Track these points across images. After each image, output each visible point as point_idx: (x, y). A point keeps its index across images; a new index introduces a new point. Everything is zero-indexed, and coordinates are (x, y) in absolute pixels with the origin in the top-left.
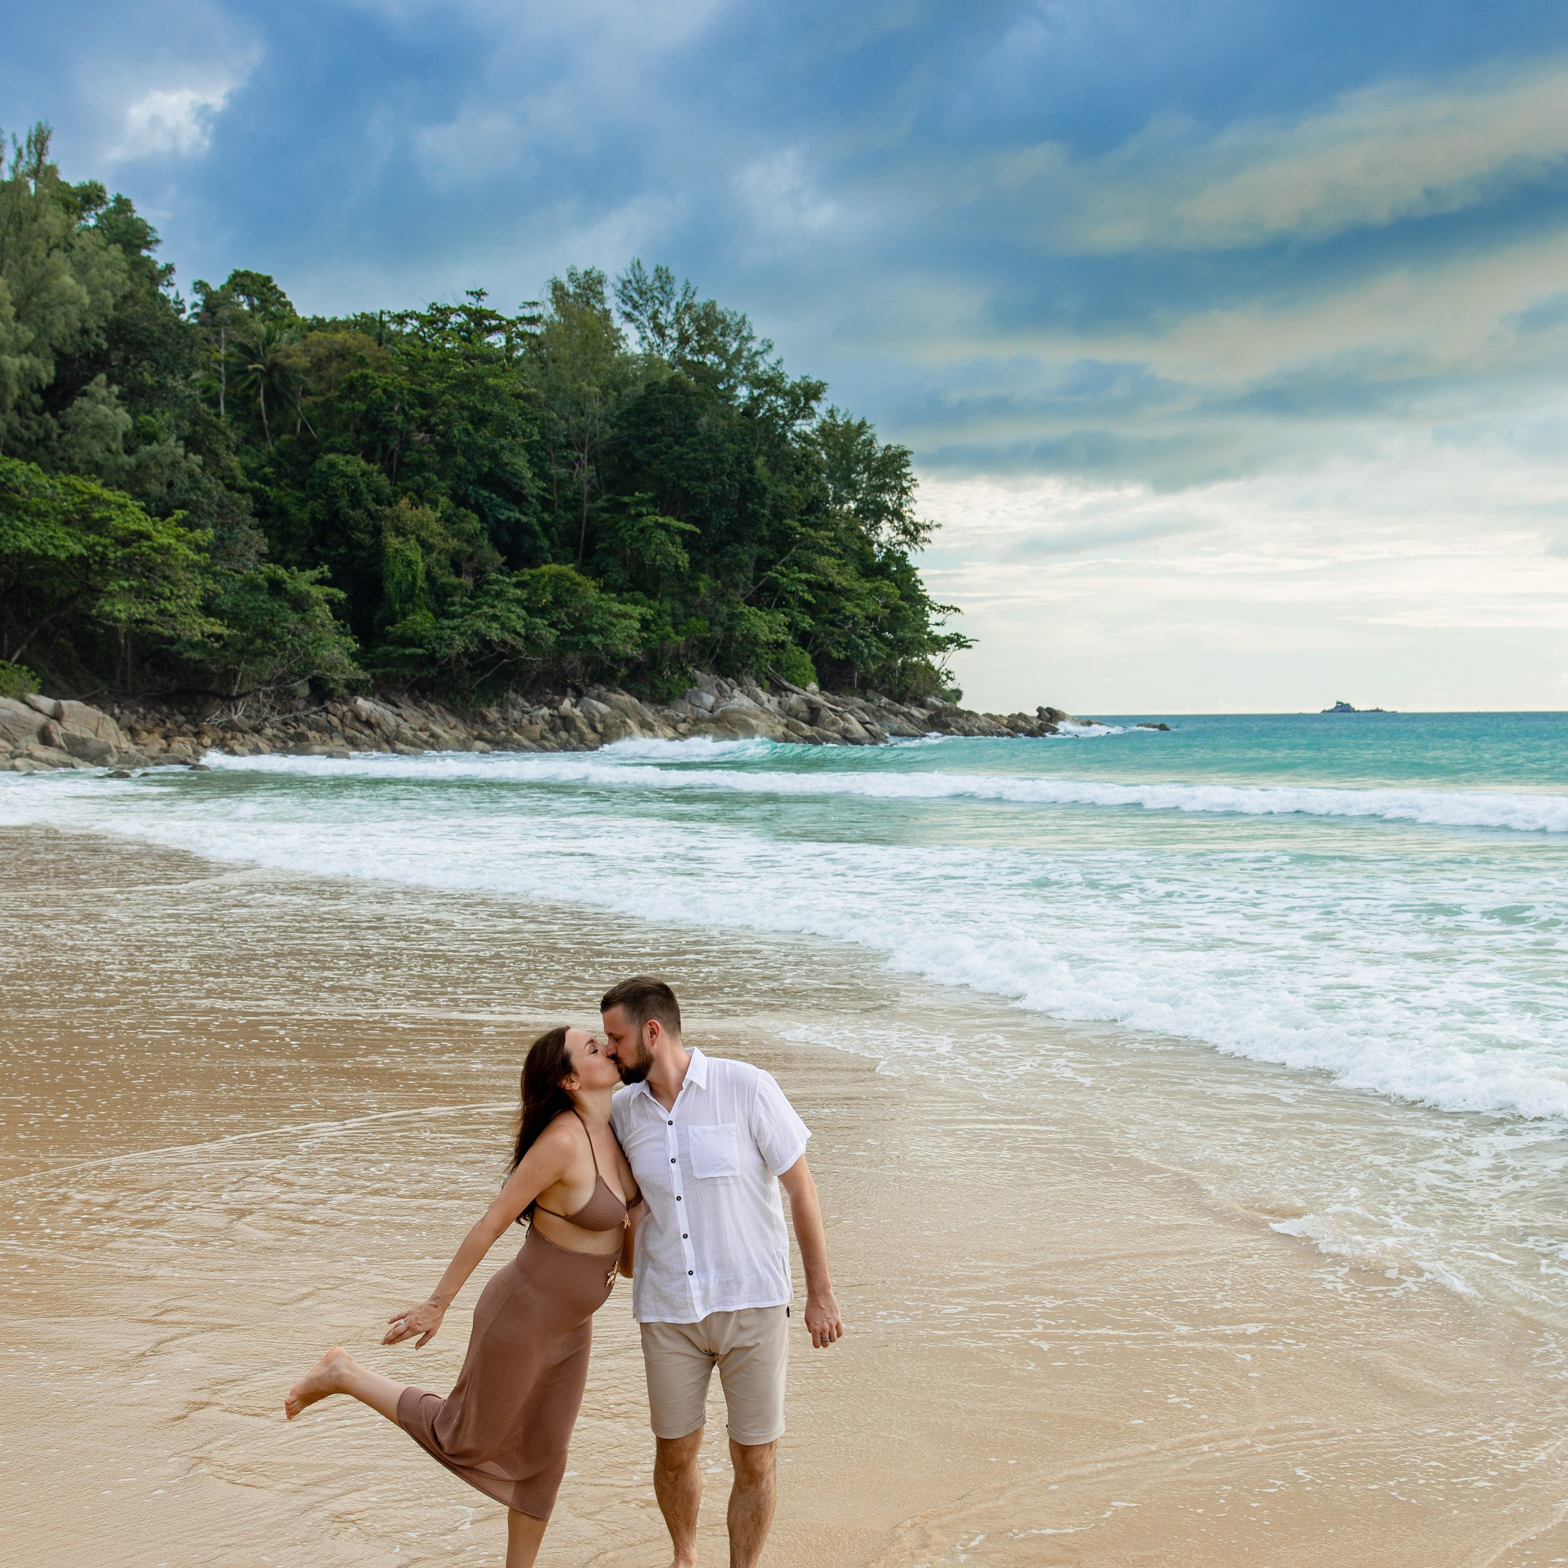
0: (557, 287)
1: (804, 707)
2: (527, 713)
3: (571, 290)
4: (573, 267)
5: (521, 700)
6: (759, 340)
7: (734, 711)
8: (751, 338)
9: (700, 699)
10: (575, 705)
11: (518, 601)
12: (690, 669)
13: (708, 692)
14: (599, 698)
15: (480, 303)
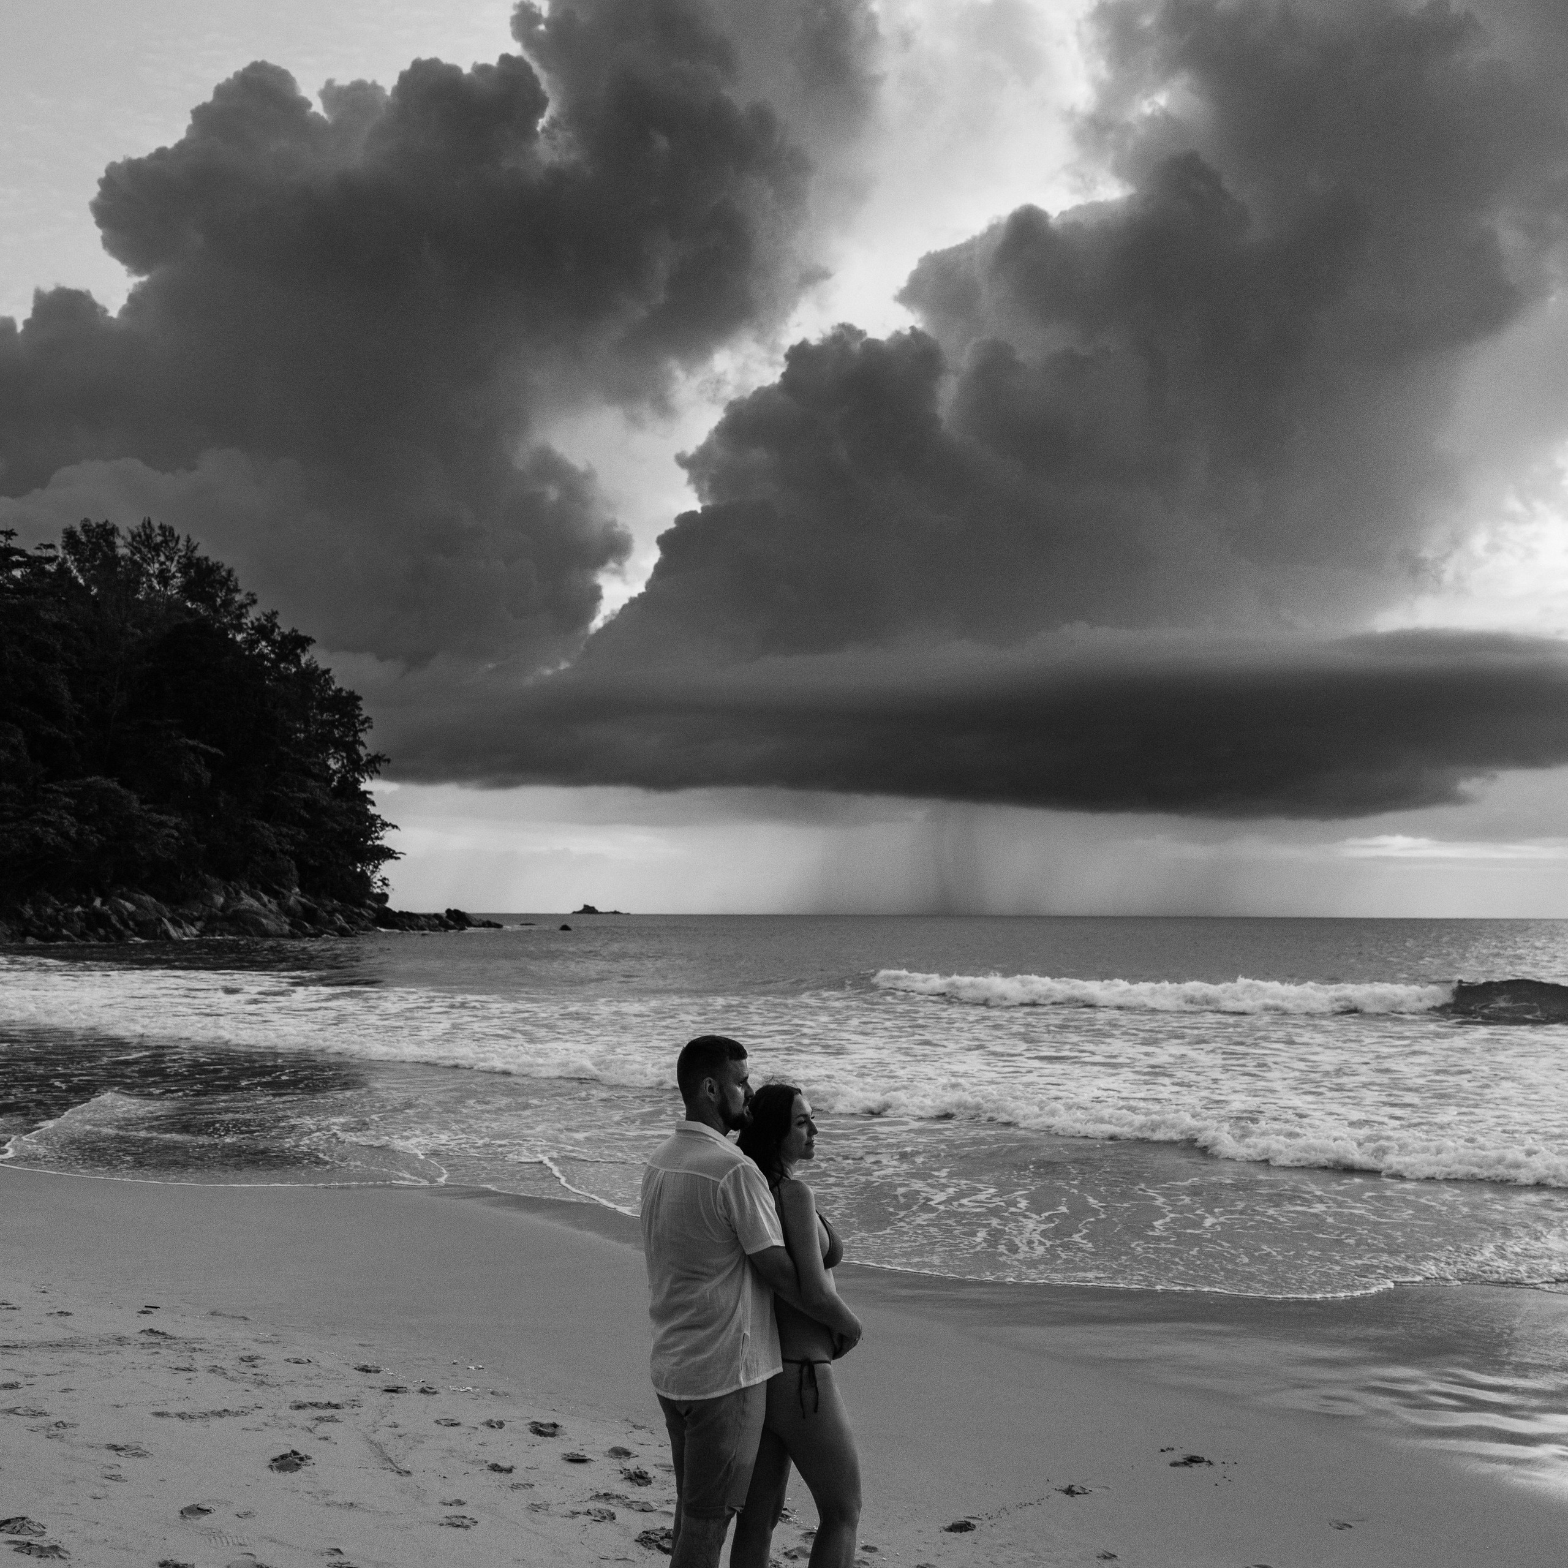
0: (70, 535)
1: (300, 908)
2: (61, 910)
3: (83, 538)
4: (87, 520)
5: (52, 899)
6: (244, 593)
7: (245, 911)
8: (237, 591)
9: (212, 899)
10: (103, 904)
11: (67, 808)
12: (200, 872)
13: (217, 893)
14: (122, 896)
15: (9, 541)
